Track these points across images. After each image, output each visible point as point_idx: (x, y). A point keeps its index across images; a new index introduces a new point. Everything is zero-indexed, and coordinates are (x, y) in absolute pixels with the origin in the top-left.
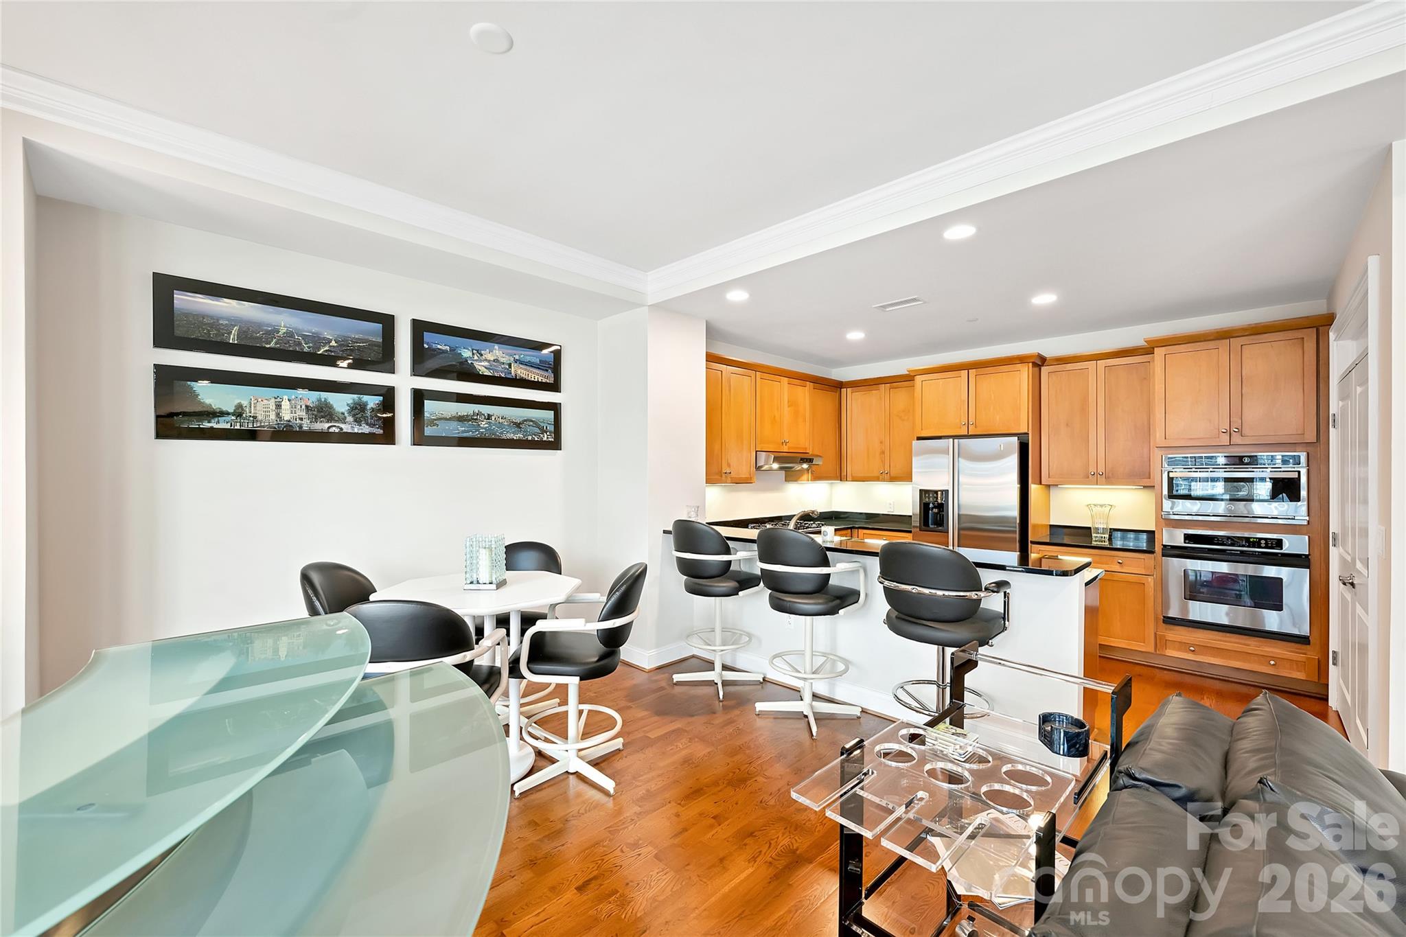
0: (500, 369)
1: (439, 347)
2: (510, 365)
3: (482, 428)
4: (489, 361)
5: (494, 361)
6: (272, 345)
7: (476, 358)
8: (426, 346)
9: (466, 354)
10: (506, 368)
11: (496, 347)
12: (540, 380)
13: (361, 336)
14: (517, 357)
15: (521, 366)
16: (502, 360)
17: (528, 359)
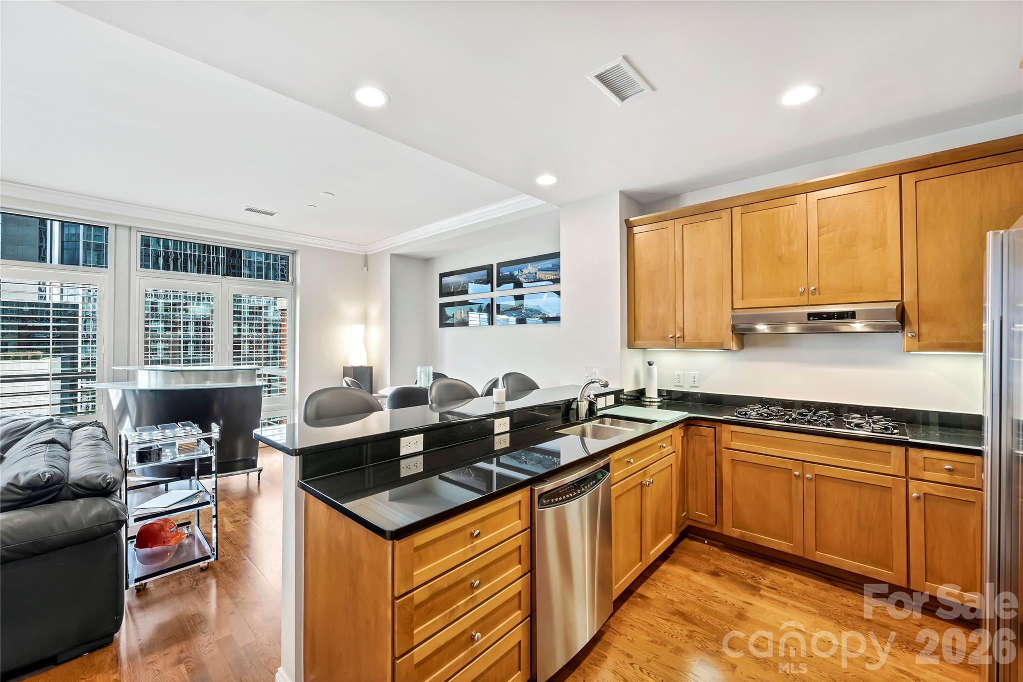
0: (531, 277)
1: (506, 273)
2: (536, 274)
3: (523, 313)
4: (526, 274)
5: (528, 273)
6: (460, 289)
7: (520, 274)
8: (501, 275)
9: (516, 273)
10: (534, 276)
11: (529, 265)
12: (552, 278)
13: (480, 278)
14: (539, 268)
15: (542, 272)
16: (532, 272)
17: (545, 266)
